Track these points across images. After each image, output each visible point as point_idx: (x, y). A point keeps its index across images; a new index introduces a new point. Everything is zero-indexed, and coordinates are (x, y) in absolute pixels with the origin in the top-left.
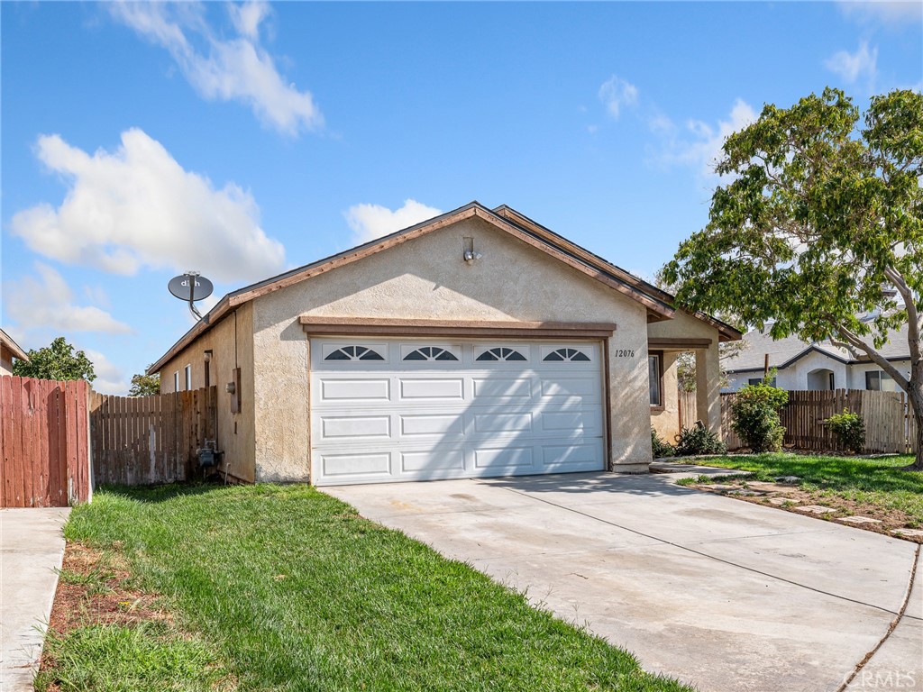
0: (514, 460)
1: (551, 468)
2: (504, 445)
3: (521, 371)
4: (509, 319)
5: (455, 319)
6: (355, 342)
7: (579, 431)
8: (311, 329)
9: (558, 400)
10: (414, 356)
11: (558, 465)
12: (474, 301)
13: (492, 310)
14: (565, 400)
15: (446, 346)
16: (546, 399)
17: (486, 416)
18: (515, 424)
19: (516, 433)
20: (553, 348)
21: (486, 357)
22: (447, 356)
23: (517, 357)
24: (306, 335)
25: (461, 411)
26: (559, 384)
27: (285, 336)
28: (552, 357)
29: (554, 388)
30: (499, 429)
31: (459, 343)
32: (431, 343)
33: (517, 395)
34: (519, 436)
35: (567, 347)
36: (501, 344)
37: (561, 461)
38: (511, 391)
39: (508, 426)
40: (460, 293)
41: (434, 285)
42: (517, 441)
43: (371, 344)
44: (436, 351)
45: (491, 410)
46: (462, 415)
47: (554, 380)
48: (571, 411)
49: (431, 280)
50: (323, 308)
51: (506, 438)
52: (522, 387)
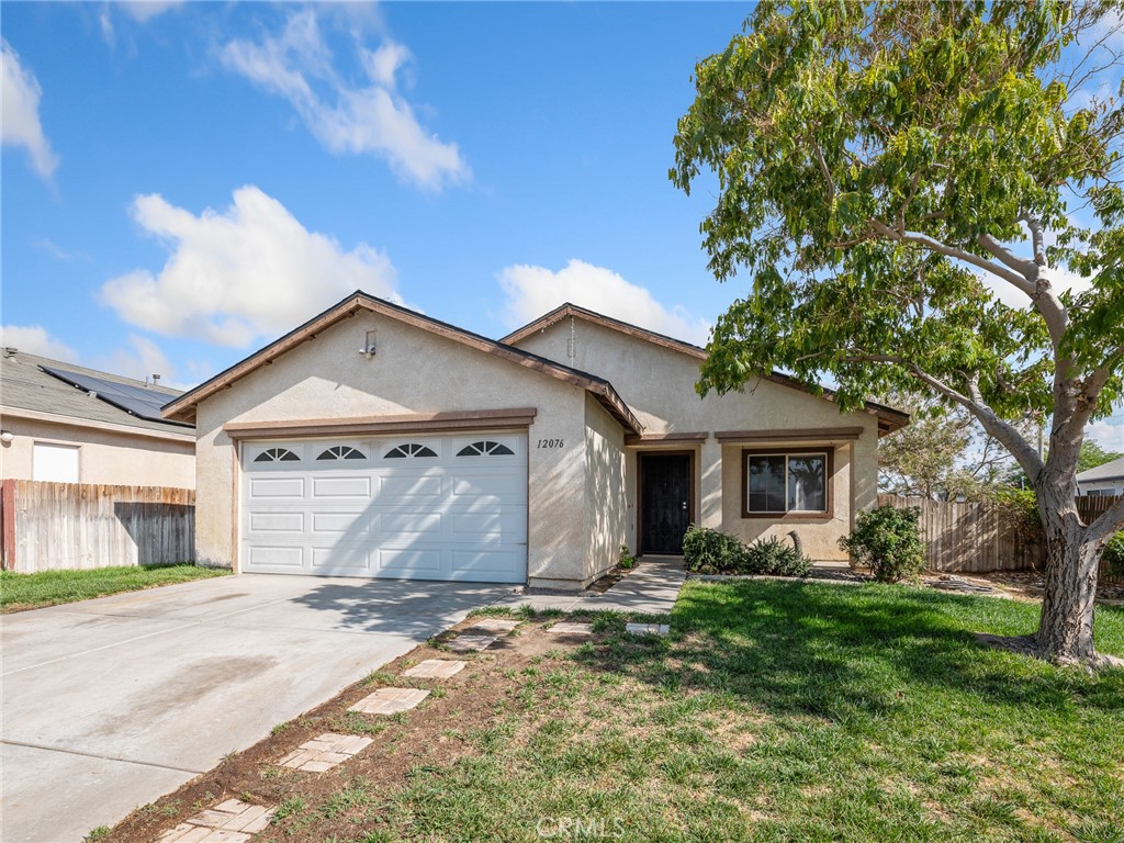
0: (412, 561)
1: (454, 576)
2: (404, 546)
3: (428, 468)
4: (410, 412)
5: (354, 416)
6: (277, 444)
7: (492, 536)
8: (235, 435)
9: (465, 502)
10: (325, 456)
11: (463, 572)
12: (375, 397)
13: (391, 404)
14: (474, 501)
15: (354, 444)
16: (452, 497)
17: (387, 515)
18: (416, 525)
19: (416, 535)
20: (469, 440)
21: (394, 454)
22: (357, 455)
23: (427, 453)
24: (231, 441)
25: (361, 509)
26: (469, 481)
27: (217, 442)
28: (467, 452)
29: (463, 485)
30: (399, 530)
31: (368, 441)
32: (340, 442)
33: (420, 493)
34: (420, 538)
35: (485, 439)
36: (410, 440)
37: (468, 568)
38: (414, 490)
39: (408, 528)
40: (361, 390)
41: (336, 385)
42: (417, 542)
43: (290, 446)
44: (346, 449)
45: (394, 509)
46: (363, 514)
47: (462, 477)
48: (482, 513)
49: (333, 380)
50: (244, 415)
51: (405, 539)
52: (428, 484)
